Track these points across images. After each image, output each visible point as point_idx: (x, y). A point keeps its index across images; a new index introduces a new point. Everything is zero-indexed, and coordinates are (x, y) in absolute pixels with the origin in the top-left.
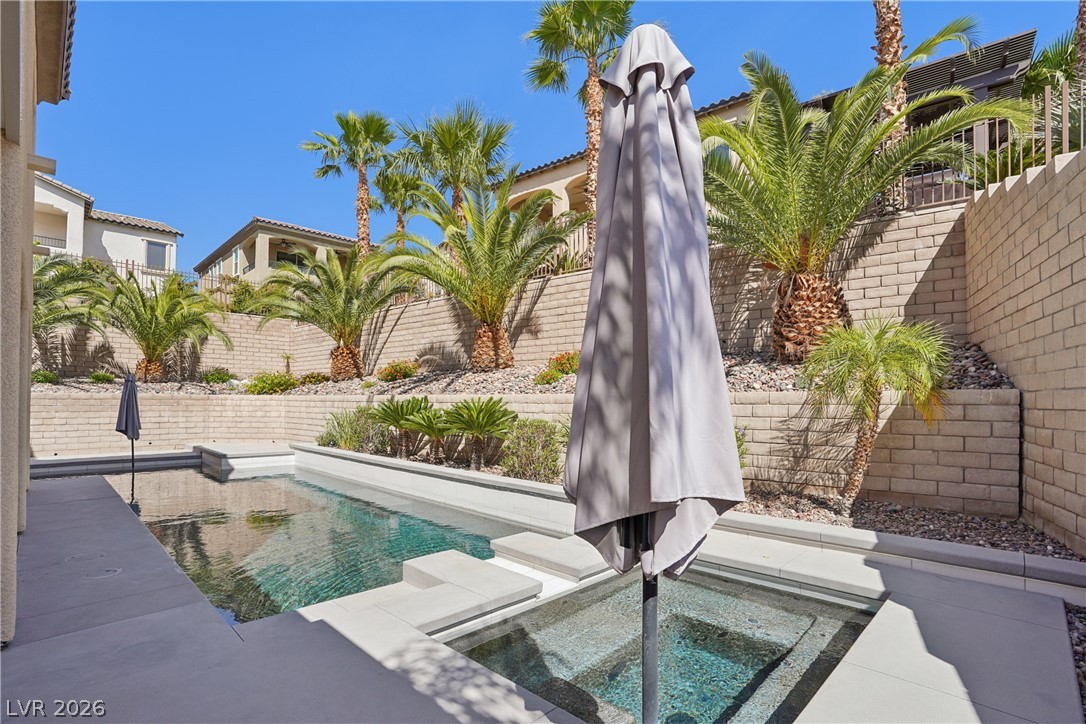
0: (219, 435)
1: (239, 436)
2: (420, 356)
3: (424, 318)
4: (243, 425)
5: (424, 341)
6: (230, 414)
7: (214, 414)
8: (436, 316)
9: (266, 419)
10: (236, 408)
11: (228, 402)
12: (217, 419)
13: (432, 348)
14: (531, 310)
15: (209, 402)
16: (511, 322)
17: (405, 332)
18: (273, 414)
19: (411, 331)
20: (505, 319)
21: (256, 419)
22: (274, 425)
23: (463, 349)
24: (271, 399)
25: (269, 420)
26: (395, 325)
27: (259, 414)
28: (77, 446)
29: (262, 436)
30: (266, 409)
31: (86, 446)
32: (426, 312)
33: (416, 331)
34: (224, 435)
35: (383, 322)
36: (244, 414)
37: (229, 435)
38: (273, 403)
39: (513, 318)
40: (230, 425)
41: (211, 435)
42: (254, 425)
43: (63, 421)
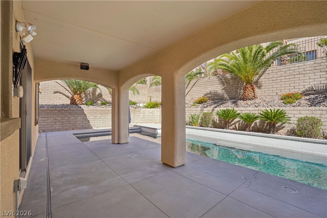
0: (138, 121)
1: (144, 122)
2: (205, 95)
3: (207, 83)
4: (146, 118)
5: (207, 90)
6: (142, 115)
7: (137, 115)
8: (213, 82)
9: (153, 116)
10: (144, 113)
11: (141, 111)
12: (138, 116)
13: (211, 93)
14: (258, 79)
15: (135, 111)
17: (199, 88)
18: (156, 115)
19: (201, 87)
21: (150, 116)
22: (156, 118)
23: (225, 93)
24: (155, 110)
25: (154, 116)
26: (194, 85)
27: (151, 115)
28: (102, 125)
29: (152, 122)
30: (153, 113)
31: (105, 125)
32: (208, 81)
33: (204, 87)
34: (140, 122)
35: (188, 85)
36: (146, 115)
37: (141, 122)
38: (156, 111)
40: (142, 118)
41: (136, 122)
42: (149, 118)
43: (99, 117)
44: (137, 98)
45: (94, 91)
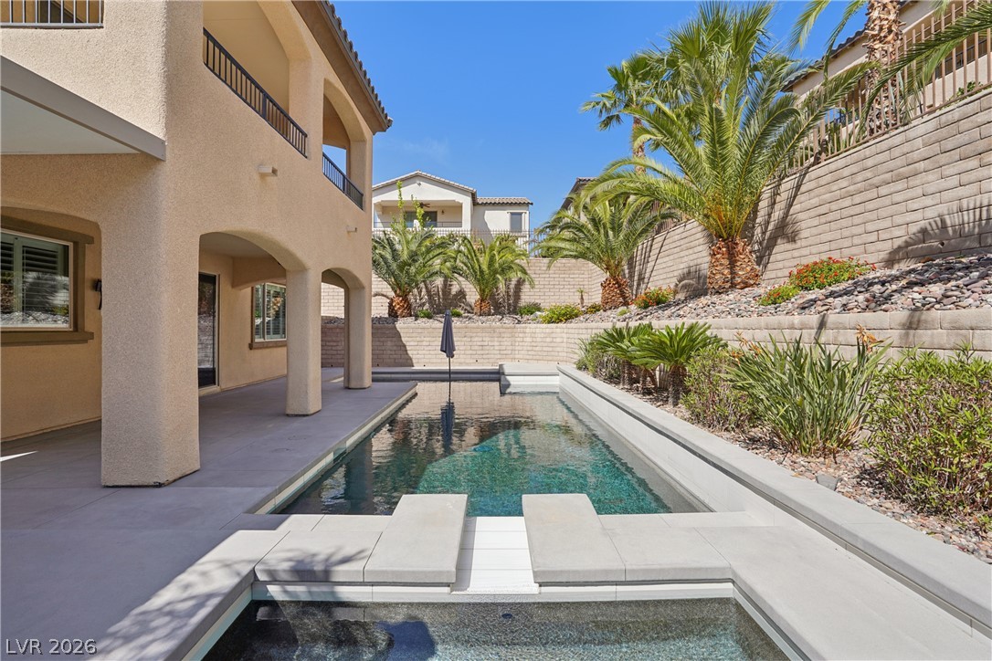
0: (522, 357)
1: (535, 357)
2: (680, 281)
3: (682, 242)
4: (537, 349)
5: (682, 266)
6: (528, 339)
7: (519, 339)
8: (692, 238)
9: (552, 344)
10: (533, 335)
11: (528, 330)
12: (521, 344)
13: (689, 273)
14: (786, 214)
15: (515, 330)
16: (764, 233)
17: (667, 259)
18: (558, 340)
19: (671, 257)
20: (758, 231)
21: (546, 344)
22: (558, 349)
24: (557, 328)
25: (555, 345)
26: (659, 253)
27: (548, 340)
28: (435, 361)
29: (550, 358)
30: (553, 335)
31: (439, 361)
32: (684, 235)
33: (676, 256)
34: (525, 357)
35: (650, 251)
36: (539, 340)
37: (528, 357)
38: (558, 330)
39: (767, 228)
40: (529, 348)
41: (517, 356)
42: (545, 349)
43: (428, 344)
44: (557, 297)
45: (447, 286)
